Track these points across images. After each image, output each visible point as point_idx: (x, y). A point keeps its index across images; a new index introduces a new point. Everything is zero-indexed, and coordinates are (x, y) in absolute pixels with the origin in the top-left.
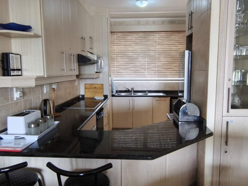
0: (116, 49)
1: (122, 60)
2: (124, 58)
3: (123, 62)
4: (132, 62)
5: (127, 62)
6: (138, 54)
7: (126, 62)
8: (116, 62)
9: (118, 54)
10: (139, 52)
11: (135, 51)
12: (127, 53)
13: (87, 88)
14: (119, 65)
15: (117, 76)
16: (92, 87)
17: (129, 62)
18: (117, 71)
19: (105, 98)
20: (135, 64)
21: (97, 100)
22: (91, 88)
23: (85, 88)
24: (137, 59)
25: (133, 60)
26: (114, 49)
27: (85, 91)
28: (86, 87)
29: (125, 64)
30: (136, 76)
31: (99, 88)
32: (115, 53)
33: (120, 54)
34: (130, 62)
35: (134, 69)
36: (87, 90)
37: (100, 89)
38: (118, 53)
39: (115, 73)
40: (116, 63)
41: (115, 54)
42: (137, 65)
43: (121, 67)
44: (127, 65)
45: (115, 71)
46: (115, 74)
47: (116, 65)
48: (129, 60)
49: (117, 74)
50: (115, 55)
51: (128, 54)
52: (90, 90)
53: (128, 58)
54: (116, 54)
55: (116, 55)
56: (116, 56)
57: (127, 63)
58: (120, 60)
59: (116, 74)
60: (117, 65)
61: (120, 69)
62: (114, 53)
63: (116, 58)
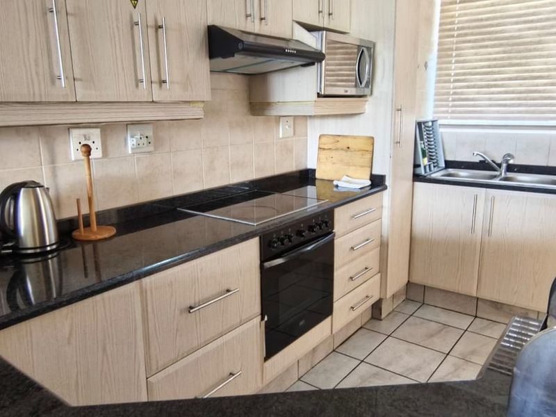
0: (460, 16)
1: (476, 54)
2: (487, 47)
3: (481, 60)
4: (516, 58)
5: (495, 59)
6: (543, 28)
7: (489, 60)
8: (457, 62)
9: (466, 35)
10: (548, 20)
11: (533, 14)
12: (497, 25)
13: (324, 149)
14: (464, 74)
15: (453, 112)
16: (339, 145)
17: (502, 59)
18: (455, 93)
19: (371, 185)
20: (525, 65)
21: (343, 190)
22: (337, 149)
23: (320, 148)
24: (540, 46)
25: (520, 52)
26: (453, 17)
27: (319, 159)
28: (322, 146)
29: (489, 67)
30: (527, 112)
31: (359, 150)
32: (453, 30)
33: (472, 34)
34: (509, 58)
35: (521, 85)
36: (324, 154)
37: (361, 152)
38: (463, 28)
39: (447, 100)
40: (453, 66)
41: (452, 33)
42: (533, 71)
43: (471, 81)
44: (494, 73)
45: (448, 94)
46: (447, 106)
47: (453, 73)
48: (505, 52)
49: (453, 106)
50: (453, 36)
51: (501, 32)
52: (333, 154)
53: (501, 45)
54: (456, 33)
55: (459, 36)
56: (457, 43)
57: (494, 63)
58: (469, 53)
59: (451, 104)
60: (456, 75)
61: (468, 87)
62: (450, 30)
63: (457, 49)
